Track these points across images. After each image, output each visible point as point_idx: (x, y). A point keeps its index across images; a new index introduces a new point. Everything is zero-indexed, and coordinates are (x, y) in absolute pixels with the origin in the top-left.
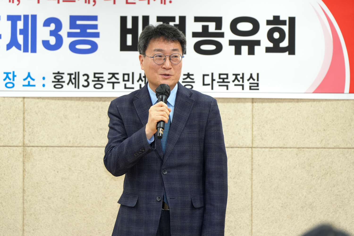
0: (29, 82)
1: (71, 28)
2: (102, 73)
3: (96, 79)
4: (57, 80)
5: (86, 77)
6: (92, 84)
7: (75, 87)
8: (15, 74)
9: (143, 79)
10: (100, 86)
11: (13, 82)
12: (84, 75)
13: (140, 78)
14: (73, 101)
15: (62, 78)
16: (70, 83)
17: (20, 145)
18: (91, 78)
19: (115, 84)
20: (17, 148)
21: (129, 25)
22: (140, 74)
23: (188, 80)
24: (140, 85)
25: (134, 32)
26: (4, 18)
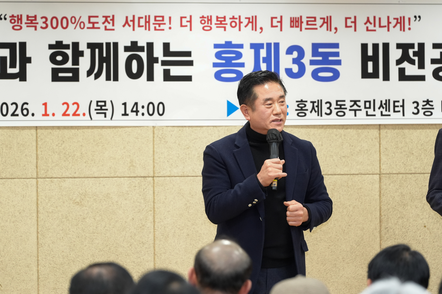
1: (313, 55)
2: (344, 101)
3: (339, 107)
4: (300, 108)
5: (328, 105)
6: (334, 112)
7: (318, 115)
9: (384, 106)
10: (342, 114)
12: (326, 103)
13: (381, 105)
14: (316, 129)
15: (305, 106)
16: (313, 111)
18: (334, 106)
19: (357, 112)
21: (370, 53)
22: (381, 102)
23: (428, 106)
24: (382, 112)
25: (375, 58)
26: (247, 46)
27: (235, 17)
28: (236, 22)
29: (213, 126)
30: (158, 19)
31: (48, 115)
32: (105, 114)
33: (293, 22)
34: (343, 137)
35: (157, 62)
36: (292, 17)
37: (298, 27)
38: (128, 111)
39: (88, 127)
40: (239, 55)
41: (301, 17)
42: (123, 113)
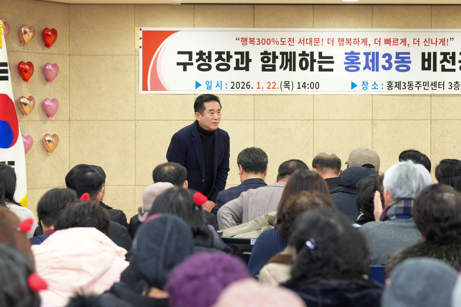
0: (375, 87)
1: (396, 59)
2: (413, 82)
3: (409, 85)
4: (389, 86)
5: (404, 84)
6: (407, 87)
7: (399, 89)
8: (368, 83)
9: (434, 85)
10: (411, 88)
11: (367, 87)
12: (403, 83)
13: (432, 84)
14: (397, 96)
15: (392, 84)
16: (396, 87)
17: (371, 119)
18: (407, 84)
19: (419, 88)
20: (369, 121)
21: (426, 57)
22: (432, 82)
23: (457, 85)
24: (432, 88)
25: (429, 60)
26: (362, 54)
27: (356, 39)
28: (357, 41)
29: (344, 95)
30: (316, 40)
31: (260, 88)
32: (289, 88)
33: (386, 41)
34: (411, 100)
35: (316, 62)
36: (386, 38)
37: (389, 44)
38: (301, 87)
39: (280, 95)
40: (358, 58)
41: (390, 39)
42: (298, 87)
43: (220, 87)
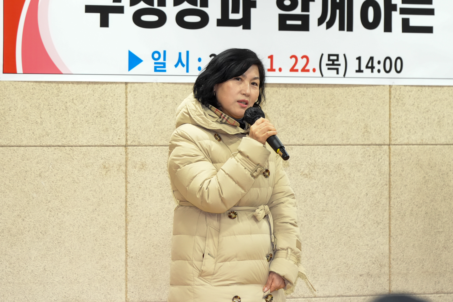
31: (274, 70)
32: (337, 70)
35: (395, 10)
38: (363, 67)
39: (319, 85)
42: (357, 69)
43: (185, 67)
